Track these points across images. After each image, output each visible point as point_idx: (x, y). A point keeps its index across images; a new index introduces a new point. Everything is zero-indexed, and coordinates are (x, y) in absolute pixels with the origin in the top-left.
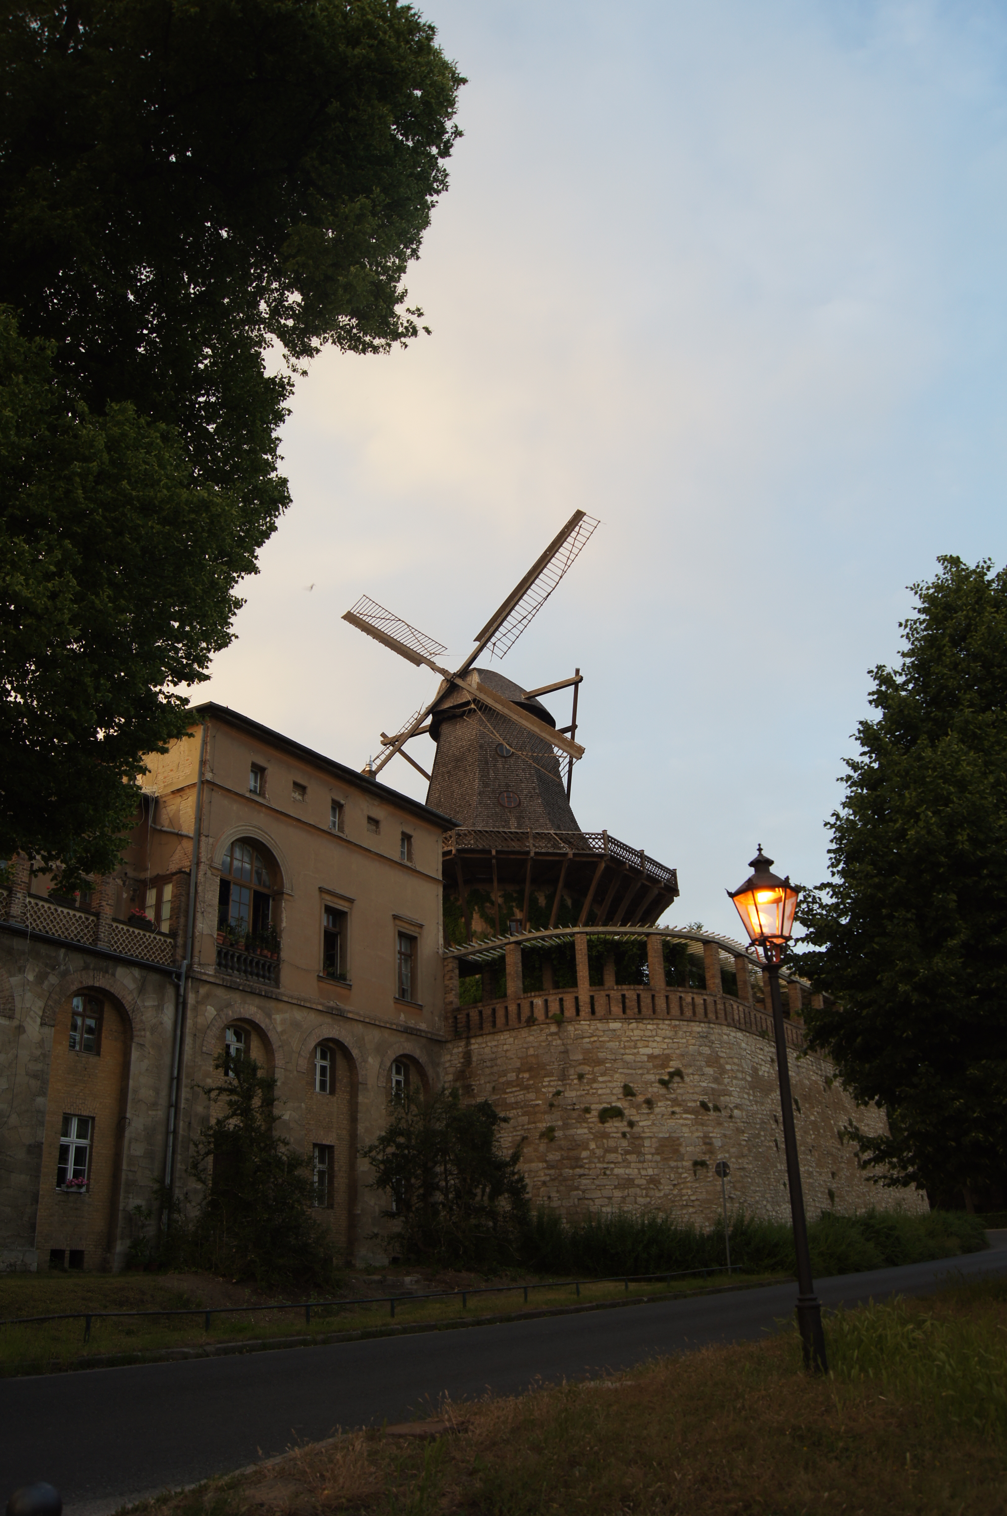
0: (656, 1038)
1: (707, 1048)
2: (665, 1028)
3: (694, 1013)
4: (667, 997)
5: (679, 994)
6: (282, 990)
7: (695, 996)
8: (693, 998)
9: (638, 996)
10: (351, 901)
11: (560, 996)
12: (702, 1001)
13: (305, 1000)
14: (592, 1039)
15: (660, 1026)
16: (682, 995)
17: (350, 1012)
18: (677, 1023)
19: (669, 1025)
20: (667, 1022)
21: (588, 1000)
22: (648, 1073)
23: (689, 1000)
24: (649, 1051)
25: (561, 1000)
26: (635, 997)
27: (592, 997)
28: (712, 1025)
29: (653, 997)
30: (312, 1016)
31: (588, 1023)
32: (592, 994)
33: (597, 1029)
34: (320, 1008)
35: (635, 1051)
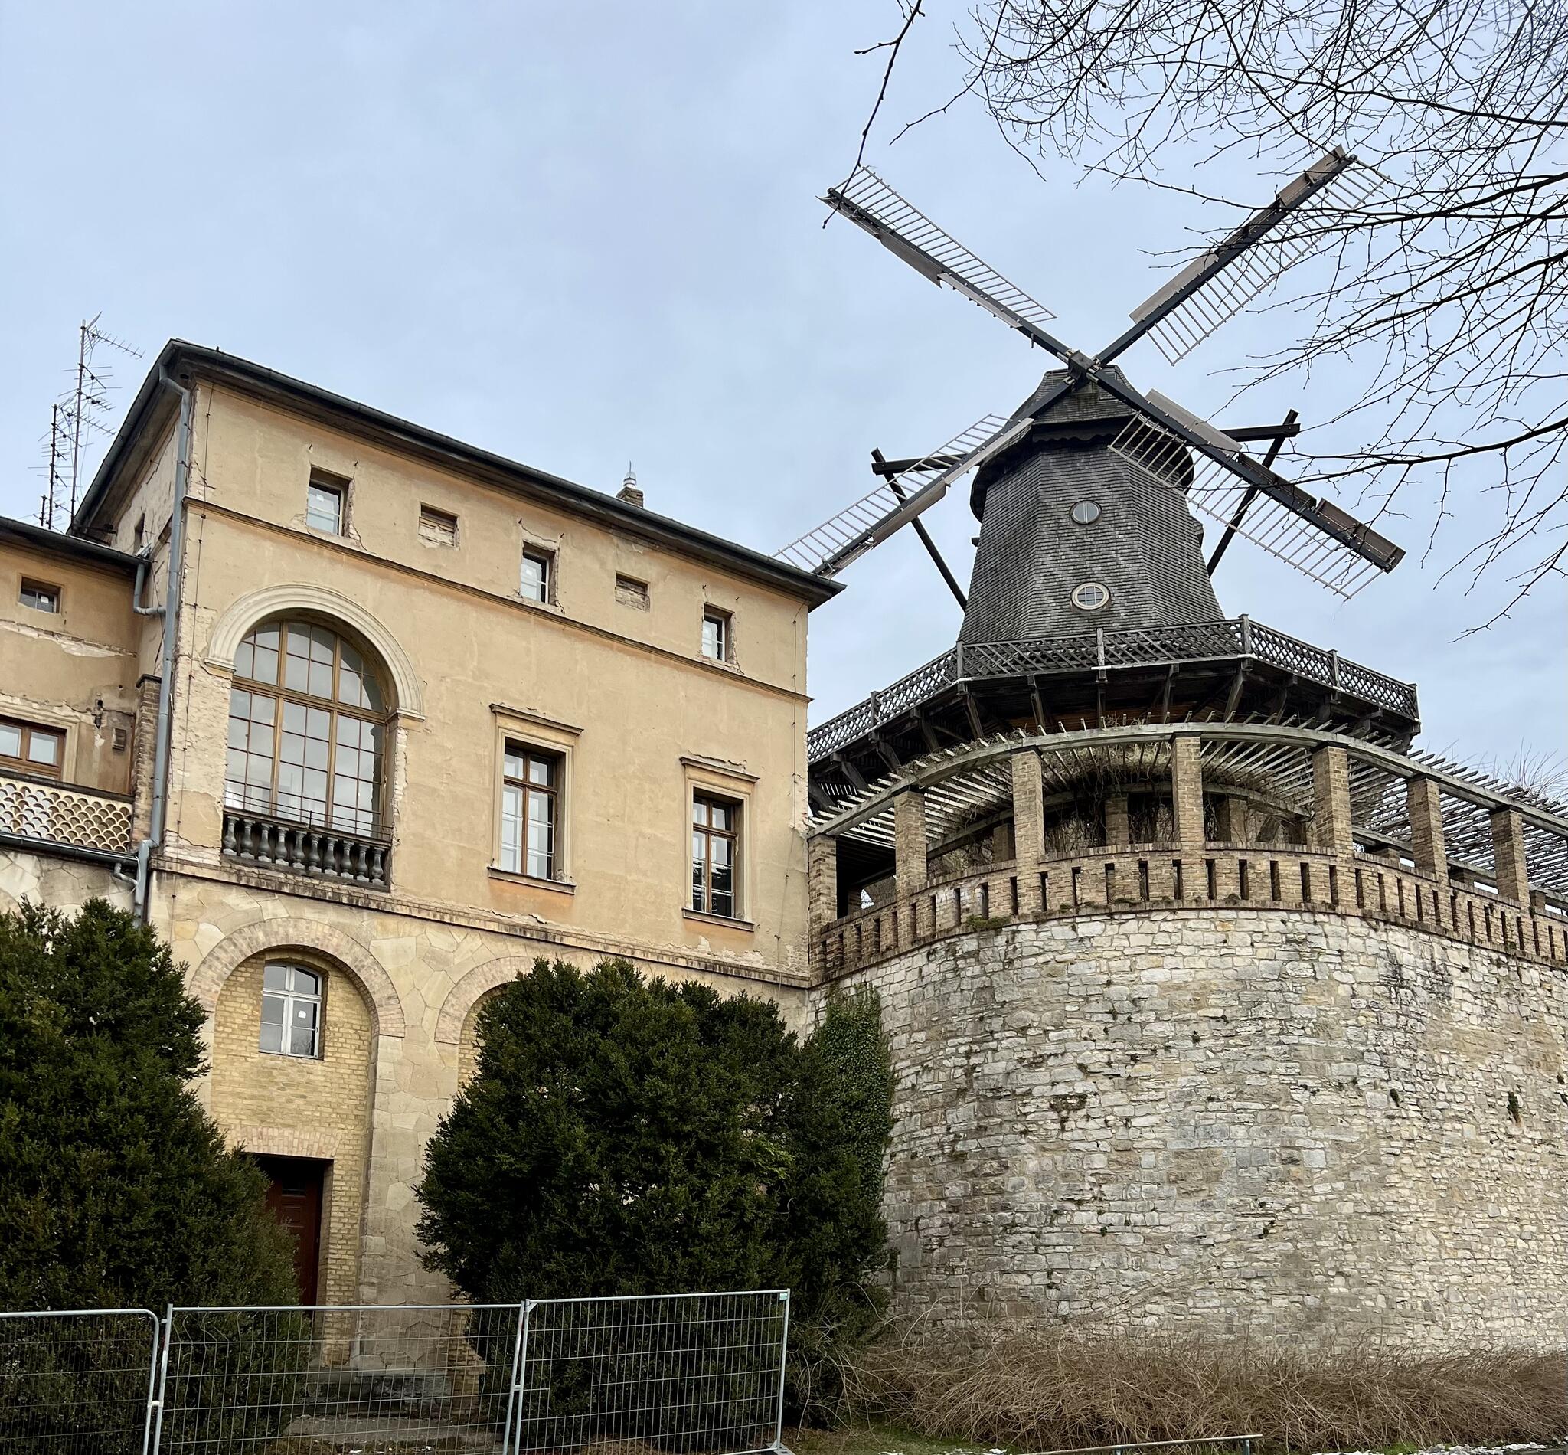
0: (1179, 949)
1: (1307, 965)
2: (1201, 927)
3: (1276, 895)
4: (1210, 864)
5: (1239, 856)
6: (395, 893)
7: (1278, 858)
8: (1274, 864)
9: (1143, 865)
10: (574, 732)
11: (983, 881)
12: (1298, 869)
13: (452, 913)
14: (1041, 959)
15: (1191, 924)
16: (1247, 857)
17: (570, 935)
18: (1232, 914)
19: (1211, 920)
20: (1204, 914)
21: (1035, 882)
22: (1158, 1020)
23: (1264, 866)
24: (1160, 975)
25: (985, 887)
26: (1135, 867)
27: (1044, 876)
28: (1320, 918)
29: (1177, 864)
30: (475, 941)
31: (1034, 927)
32: (1043, 869)
33: (1052, 938)
34: (493, 927)
35: (1132, 976)
